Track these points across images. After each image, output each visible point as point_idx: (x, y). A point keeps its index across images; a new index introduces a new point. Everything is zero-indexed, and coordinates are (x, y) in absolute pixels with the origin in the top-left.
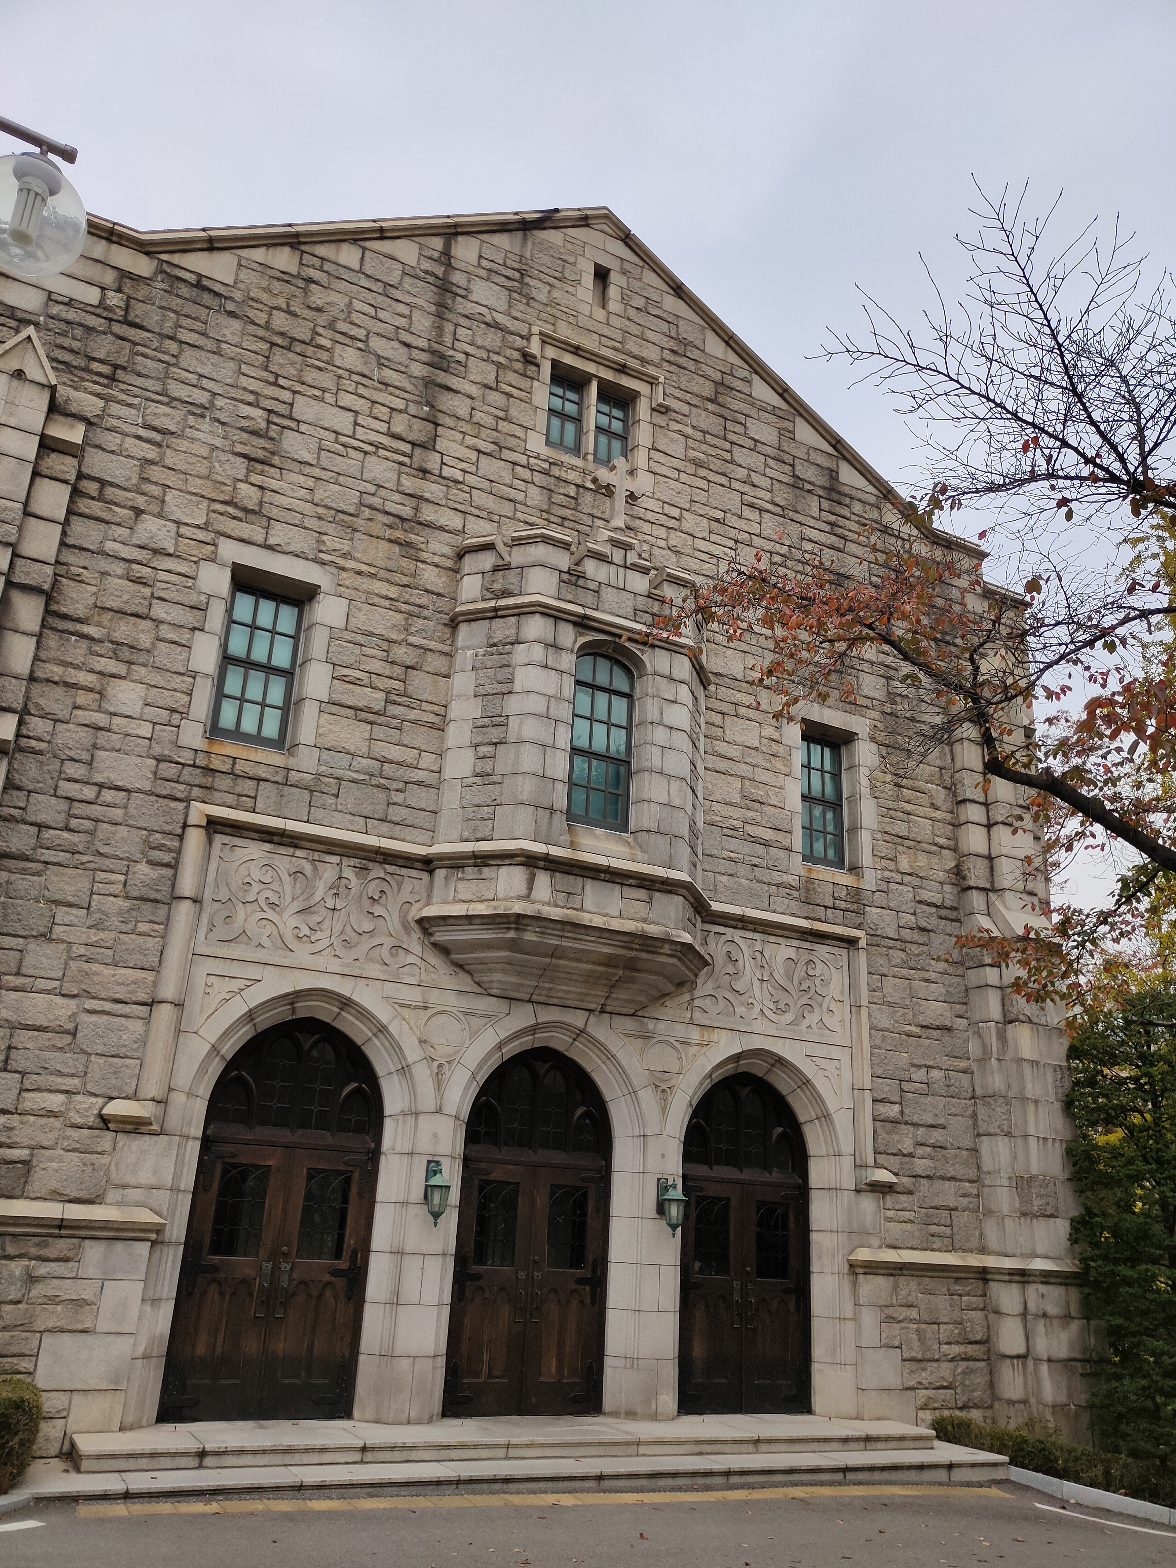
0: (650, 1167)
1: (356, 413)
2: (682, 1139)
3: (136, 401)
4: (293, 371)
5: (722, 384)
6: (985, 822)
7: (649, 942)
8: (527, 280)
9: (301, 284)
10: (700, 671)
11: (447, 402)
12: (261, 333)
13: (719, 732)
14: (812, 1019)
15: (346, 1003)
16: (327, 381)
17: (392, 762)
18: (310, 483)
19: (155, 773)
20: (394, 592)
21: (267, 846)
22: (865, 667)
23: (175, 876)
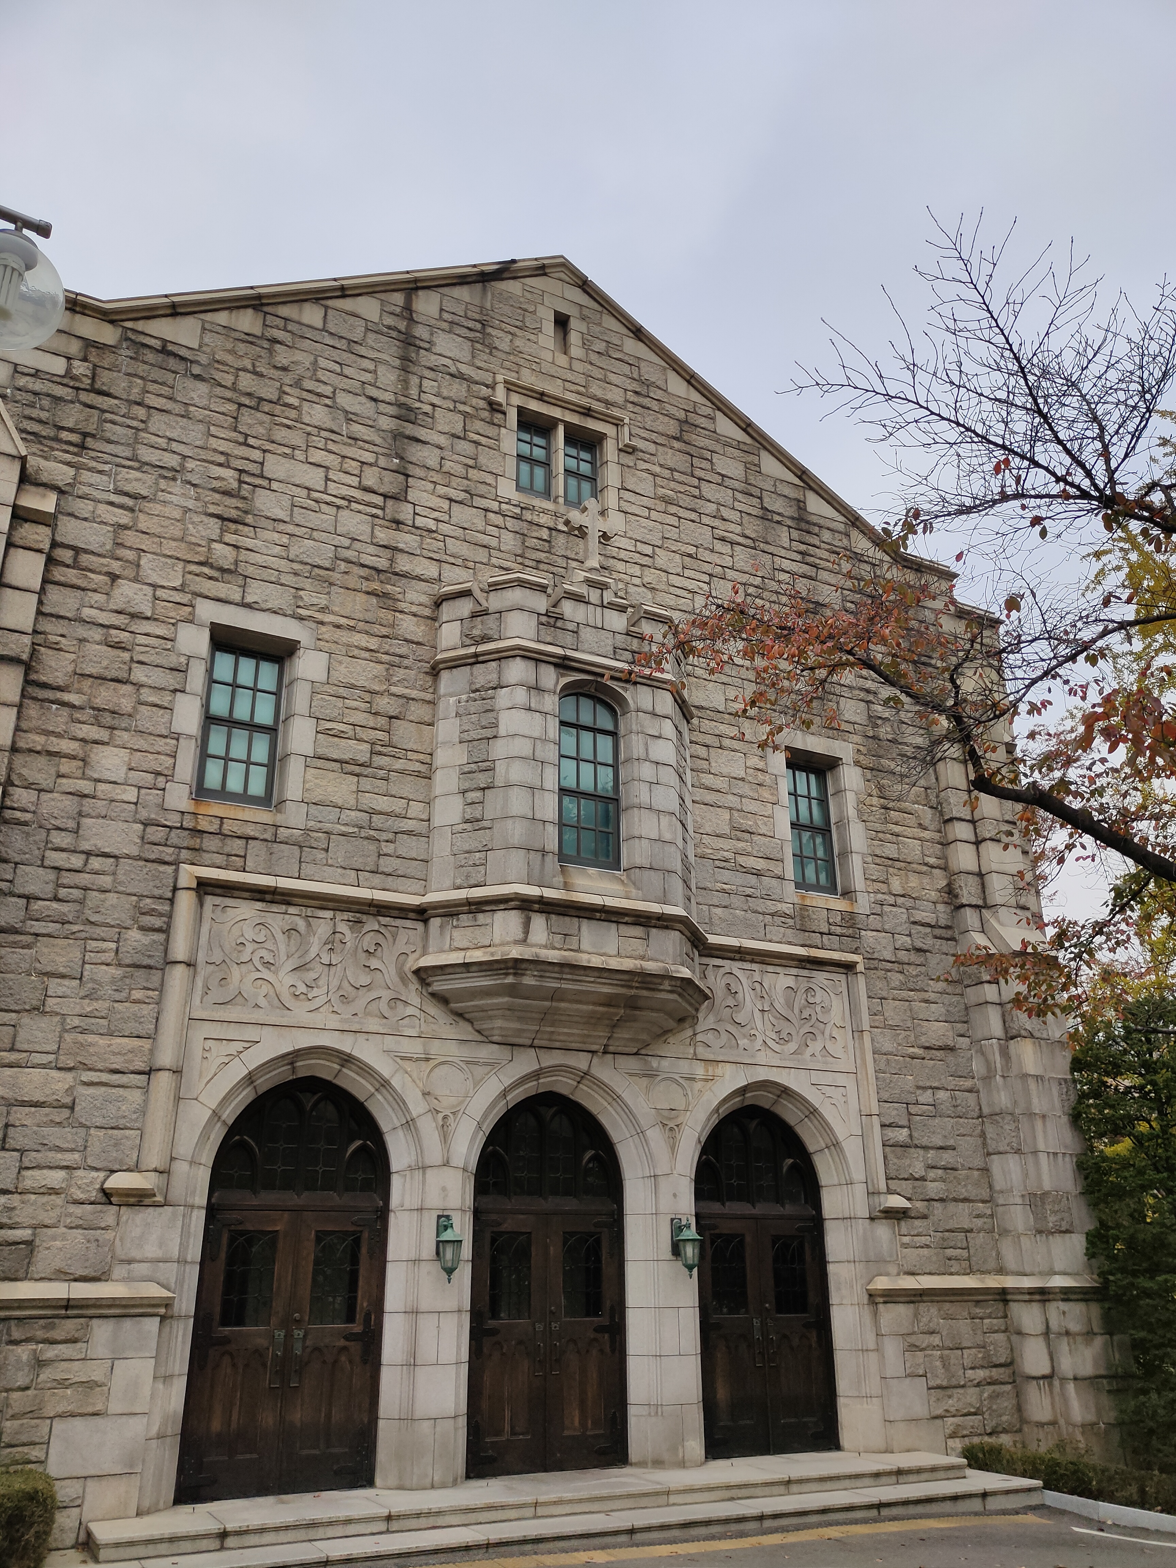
0: (662, 1208)
1: (327, 468)
2: (693, 1177)
3: (107, 467)
4: (262, 430)
5: (686, 422)
6: (973, 839)
7: (649, 979)
8: (489, 330)
9: (266, 345)
10: (682, 705)
11: (417, 453)
12: (229, 394)
13: (704, 765)
14: (815, 1047)
15: (346, 1059)
16: (295, 437)
17: (381, 813)
18: (285, 540)
19: (143, 838)
20: (373, 643)
21: (259, 905)
22: (846, 692)
23: (167, 940)
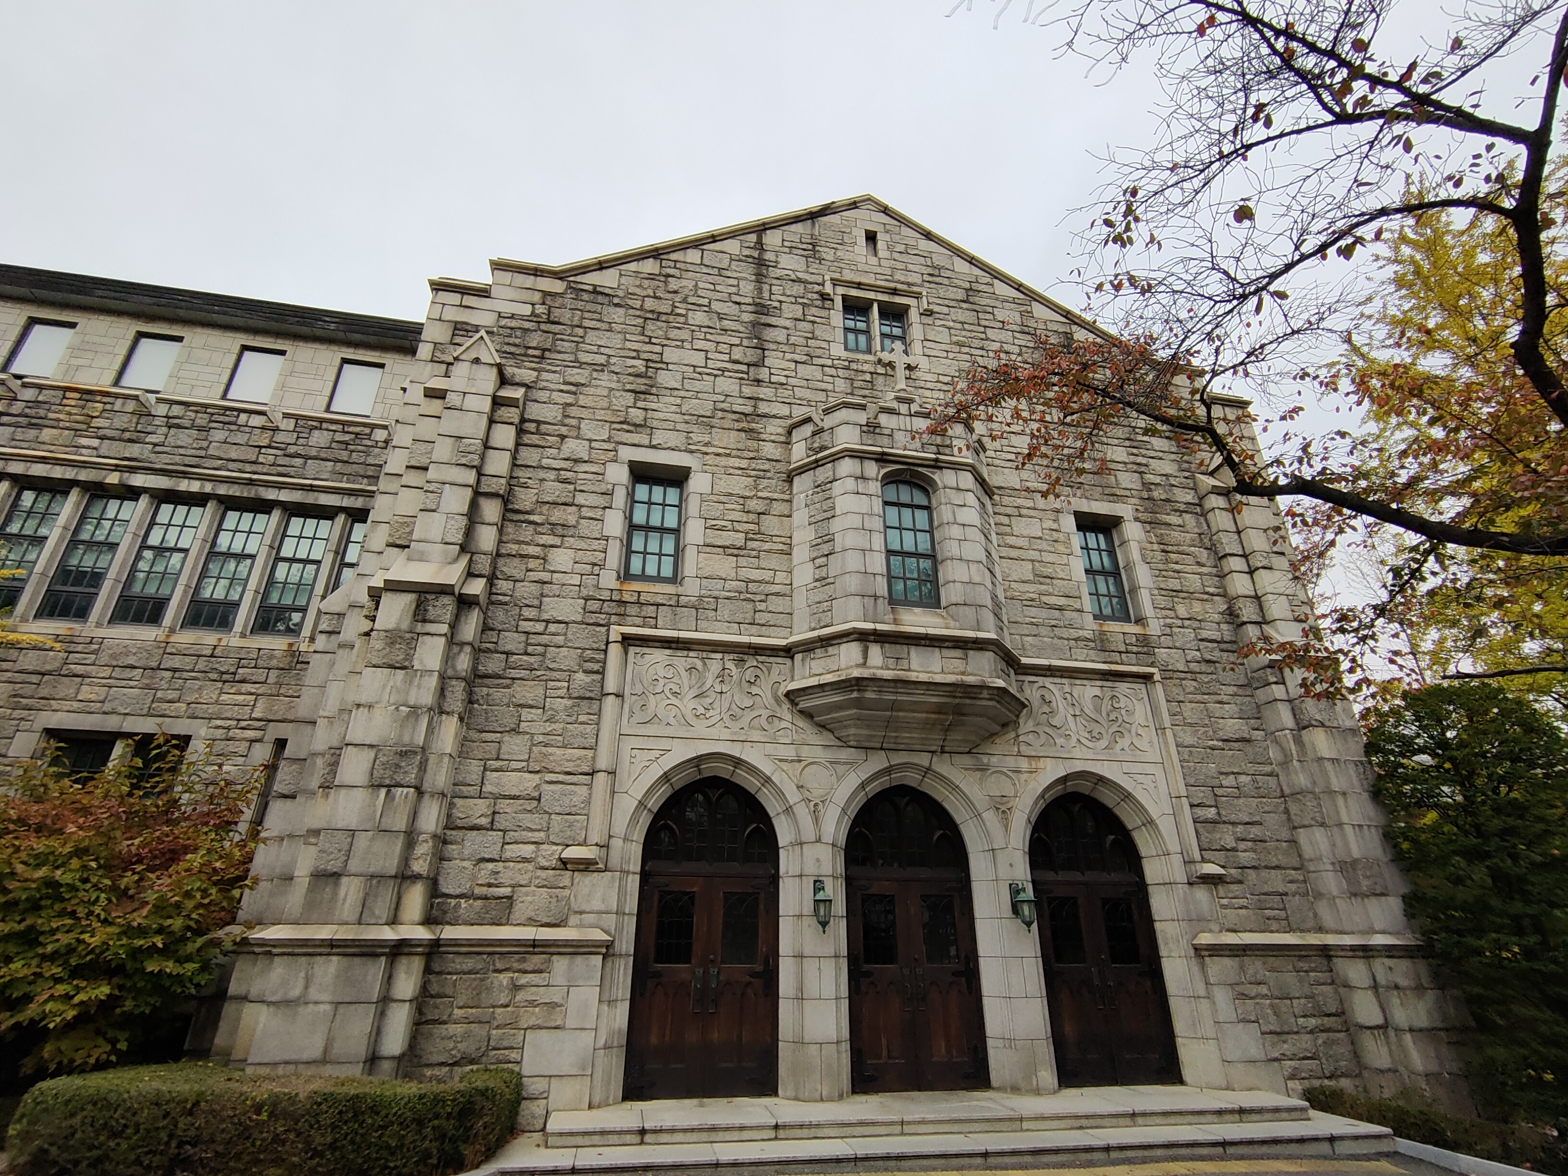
0: (1001, 875)
1: (707, 351)
2: (1027, 850)
3: (558, 369)
4: (661, 333)
5: (971, 289)
6: (1247, 570)
7: (970, 690)
8: (817, 248)
9: (662, 279)
10: (982, 482)
11: (770, 334)
12: (638, 313)
13: (1008, 529)
14: (1124, 743)
15: (738, 762)
16: (685, 335)
17: (755, 581)
18: (678, 401)
19: (584, 609)
20: (744, 464)
21: (668, 652)
22: (1120, 466)
23: (603, 679)
